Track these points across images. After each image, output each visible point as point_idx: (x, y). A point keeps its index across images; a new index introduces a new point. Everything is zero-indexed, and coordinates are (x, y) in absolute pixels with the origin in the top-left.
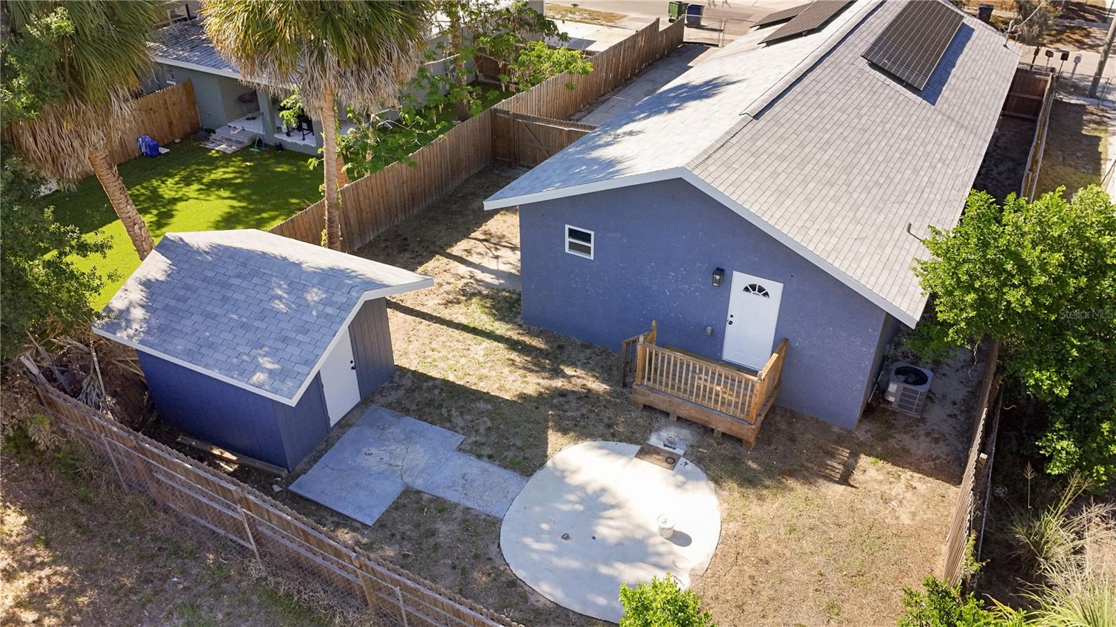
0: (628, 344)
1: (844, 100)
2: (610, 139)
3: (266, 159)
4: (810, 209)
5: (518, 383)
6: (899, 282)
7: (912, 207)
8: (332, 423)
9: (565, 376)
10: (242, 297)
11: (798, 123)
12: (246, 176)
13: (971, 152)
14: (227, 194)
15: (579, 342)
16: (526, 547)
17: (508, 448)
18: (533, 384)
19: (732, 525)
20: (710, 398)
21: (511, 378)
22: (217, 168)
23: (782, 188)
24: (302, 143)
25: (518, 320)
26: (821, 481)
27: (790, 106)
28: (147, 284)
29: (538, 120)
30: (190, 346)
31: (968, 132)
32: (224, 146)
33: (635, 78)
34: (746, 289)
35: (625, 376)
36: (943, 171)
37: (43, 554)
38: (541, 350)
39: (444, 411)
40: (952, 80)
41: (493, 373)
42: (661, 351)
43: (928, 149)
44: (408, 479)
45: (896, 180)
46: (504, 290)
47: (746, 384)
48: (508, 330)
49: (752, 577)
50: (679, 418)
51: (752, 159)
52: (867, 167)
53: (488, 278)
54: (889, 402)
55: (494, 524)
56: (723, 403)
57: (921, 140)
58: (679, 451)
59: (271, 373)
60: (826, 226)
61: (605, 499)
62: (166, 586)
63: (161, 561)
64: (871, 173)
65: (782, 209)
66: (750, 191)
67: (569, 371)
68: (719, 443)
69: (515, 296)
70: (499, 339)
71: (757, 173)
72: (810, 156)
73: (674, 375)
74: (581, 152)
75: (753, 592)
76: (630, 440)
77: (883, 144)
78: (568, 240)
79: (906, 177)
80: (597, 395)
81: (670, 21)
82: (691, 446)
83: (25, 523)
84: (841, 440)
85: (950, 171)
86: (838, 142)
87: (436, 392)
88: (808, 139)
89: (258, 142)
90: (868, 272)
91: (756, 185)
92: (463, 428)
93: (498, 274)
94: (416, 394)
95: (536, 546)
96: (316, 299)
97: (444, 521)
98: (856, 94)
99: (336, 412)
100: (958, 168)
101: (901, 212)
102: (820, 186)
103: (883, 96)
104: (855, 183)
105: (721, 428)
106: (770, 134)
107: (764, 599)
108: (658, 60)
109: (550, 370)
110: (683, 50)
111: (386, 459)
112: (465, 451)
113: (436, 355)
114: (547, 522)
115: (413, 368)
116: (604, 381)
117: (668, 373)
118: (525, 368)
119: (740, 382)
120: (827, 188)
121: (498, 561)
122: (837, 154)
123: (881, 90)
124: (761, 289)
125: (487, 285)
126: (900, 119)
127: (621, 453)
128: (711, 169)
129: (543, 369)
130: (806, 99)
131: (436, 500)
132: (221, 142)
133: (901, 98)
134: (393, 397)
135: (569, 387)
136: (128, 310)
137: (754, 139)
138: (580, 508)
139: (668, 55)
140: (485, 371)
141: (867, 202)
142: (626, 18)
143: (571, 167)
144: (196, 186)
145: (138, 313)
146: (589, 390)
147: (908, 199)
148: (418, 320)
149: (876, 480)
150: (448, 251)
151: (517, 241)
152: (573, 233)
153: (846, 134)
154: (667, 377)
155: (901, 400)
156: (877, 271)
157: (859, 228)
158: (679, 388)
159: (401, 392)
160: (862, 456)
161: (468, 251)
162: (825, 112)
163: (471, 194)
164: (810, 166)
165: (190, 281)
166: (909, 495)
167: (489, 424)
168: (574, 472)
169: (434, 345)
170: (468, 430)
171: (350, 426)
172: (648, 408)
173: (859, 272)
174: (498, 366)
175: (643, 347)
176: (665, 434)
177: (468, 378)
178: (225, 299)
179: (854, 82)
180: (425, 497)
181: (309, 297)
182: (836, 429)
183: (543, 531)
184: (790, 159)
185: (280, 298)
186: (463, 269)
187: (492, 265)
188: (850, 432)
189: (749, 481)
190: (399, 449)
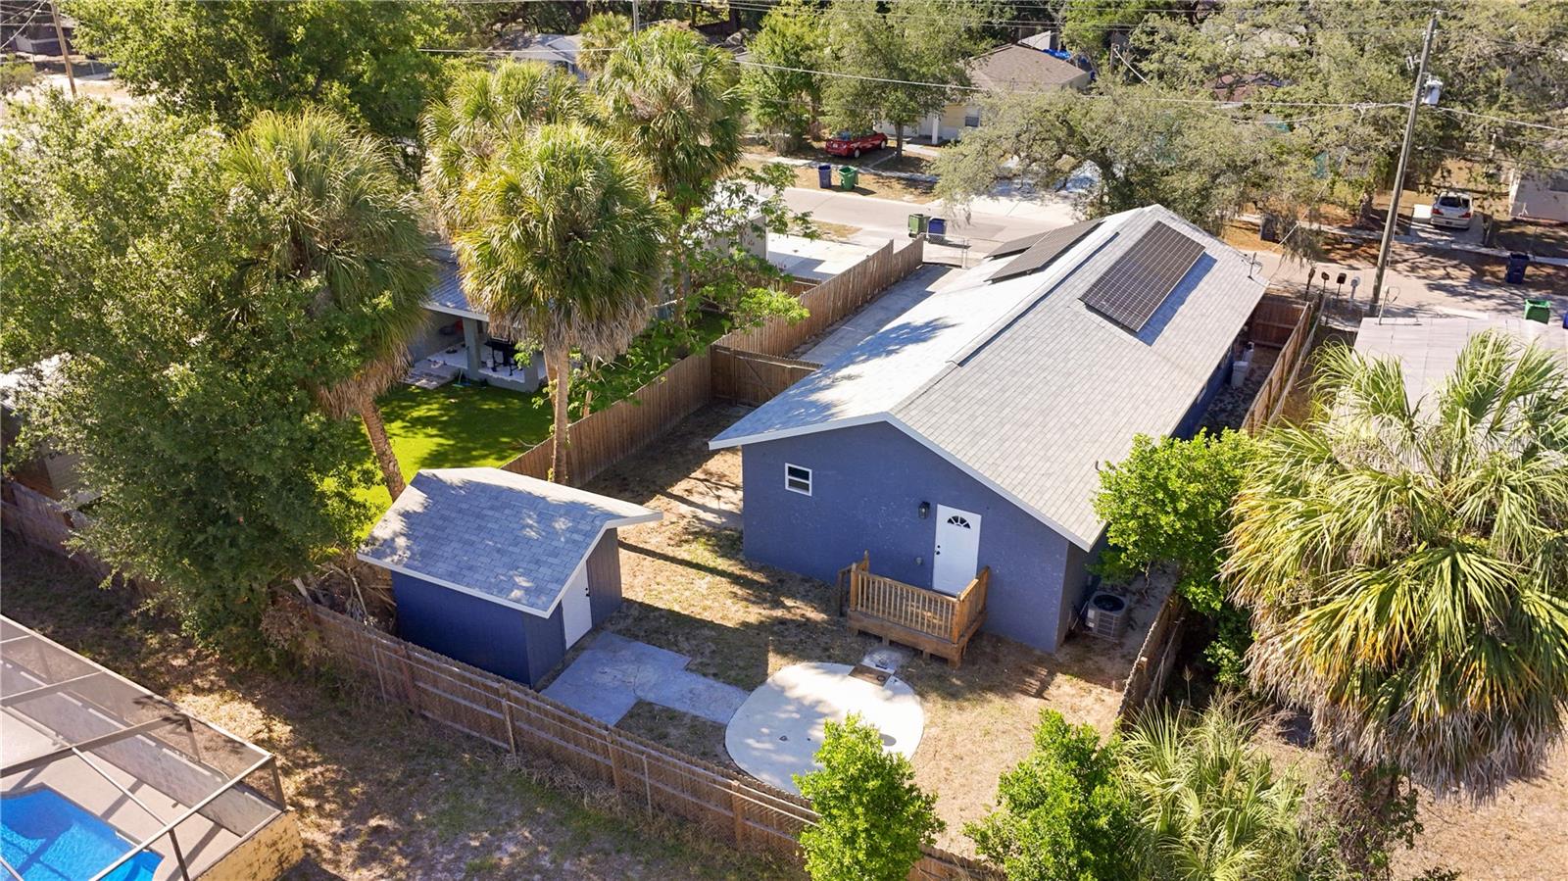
0: (844, 573)
1: (1052, 345)
2: (828, 382)
3: (471, 396)
4: (1002, 449)
5: (740, 613)
6: (1077, 513)
7: (1104, 446)
8: (568, 646)
9: (784, 607)
10: (496, 527)
11: (1002, 369)
12: (452, 414)
13: (1181, 392)
14: (434, 432)
15: (799, 576)
16: (748, 746)
17: (732, 668)
18: (754, 614)
19: (933, 730)
20: (917, 622)
21: (734, 609)
22: (419, 405)
23: (978, 430)
24: (509, 379)
25: (741, 556)
26: (1018, 695)
27: (996, 352)
28: (406, 515)
29: (761, 357)
30: (451, 569)
31: (1183, 372)
32: (424, 381)
33: (866, 305)
34: (950, 521)
35: (841, 606)
36: (1146, 411)
37: (314, 757)
38: (763, 584)
39: (671, 637)
40: (1177, 319)
41: (716, 604)
42: (872, 577)
43: (1134, 391)
44: (640, 693)
45: (1093, 422)
46: (725, 529)
47: (948, 605)
48: (730, 565)
49: (947, 769)
50: (892, 643)
51: (953, 403)
52: (1065, 410)
53: (710, 517)
54: (1090, 628)
55: (720, 729)
56: (928, 626)
57: (1128, 381)
58: (890, 671)
59: (527, 590)
60: (1016, 463)
61: (820, 709)
62: (429, 779)
63: (422, 760)
64: (1069, 414)
65: (976, 449)
66: (947, 433)
67: (789, 603)
68: (926, 664)
69: (736, 535)
70: (722, 574)
71: (956, 416)
72: (1009, 401)
73: (884, 602)
74: (802, 394)
75: (946, 780)
76: (845, 662)
77: (1086, 387)
78: (788, 477)
79: (1104, 417)
80: (816, 623)
81: (910, 235)
82: (902, 667)
83: (291, 731)
84: (1040, 662)
85: (1152, 412)
86: (1040, 386)
87: (663, 621)
88: (1011, 383)
89: (460, 377)
90: (1050, 503)
91: (954, 427)
92: (688, 652)
93: (719, 513)
94: (644, 623)
95: (757, 745)
96: (563, 527)
97: (675, 726)
98: (1067, 338)
99: (571, 637)
100: (1162, 408)
101: (1093, 451)
102: (1015, 428)
103: (1096, 338)
104: (1051, 424)
105: (928, 649)
106: (972, 380)
107: (956, 784)
108: (893, 284)
109: (770, 602)
110: (922, 272)
111: (619, 677)
112: (692, 671)
113: (661, 588)
114: (768, 727)
115: (639, 600)
116: (823, 611)
117: (879, 600)
118: (746, 600)
119: (942, 603)
120: (1023, 429)
121: (723, 757)
122: (1037, 397)
123: (1094, 333)
124: (963, 521)
125: (709, 523)
126: (1110, 361)
127: (834, 672)
128: (913, 413)
129: (765, 600)
130: (1013, 345)
131: (667, 710)
132: (421, 377)
133: (1115, 340)
134: (622, 625)
135: (788, 616)
136: (393, 540)
137: (957, 385)
138: (797, 716)
139: (905, 278)
140: (709, 603)
141: (1060, 442)
142: (859, 233)
143: (791, 409)
144: (399, 424)
145: (401, 542)
146: (808, 619)
147: (1102, 438)
148: (642, 556)
149: (1068, 695)
150: (669, 490)
151: (739, 481)
152: (792, 471)
153: (1049, 378)
154: (878, 604)
155: (1100, 626)
156: (1059, 503)
157: (1048, 464)
158: (889, 613)
159: (630, 621)
160: (1059, 674)
161: (689, 491)
162: (1031, 357)
163: (691, 433)
164: (1008, 410)
165: (447, 513)
166: (1097, 706)
167: (713, 647)
168: (791, 688)
169: (658, 580)
170: (692, 653)
171: (584, 649)
172: (863, 634)
173: (1041, 504)
174: (722, 598)
175: (857, 575)
176: (877, 657)
177: (692, 609)
178: (480, 528)
179: (1066, 325)
180: (657, 708)
181: (557, 526)
182: (1038, 652)
183: (764, 734)
184: (988, 403)
185: (531, 527)
186: (684, 509)
187: (714, 504)
188: (1050, 655)
189: (952, 694)
190: (631, 668)
